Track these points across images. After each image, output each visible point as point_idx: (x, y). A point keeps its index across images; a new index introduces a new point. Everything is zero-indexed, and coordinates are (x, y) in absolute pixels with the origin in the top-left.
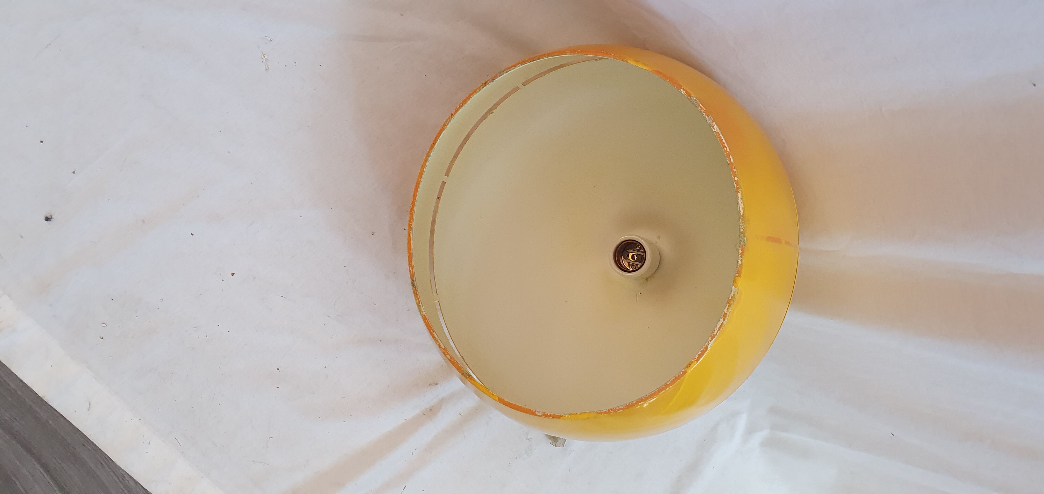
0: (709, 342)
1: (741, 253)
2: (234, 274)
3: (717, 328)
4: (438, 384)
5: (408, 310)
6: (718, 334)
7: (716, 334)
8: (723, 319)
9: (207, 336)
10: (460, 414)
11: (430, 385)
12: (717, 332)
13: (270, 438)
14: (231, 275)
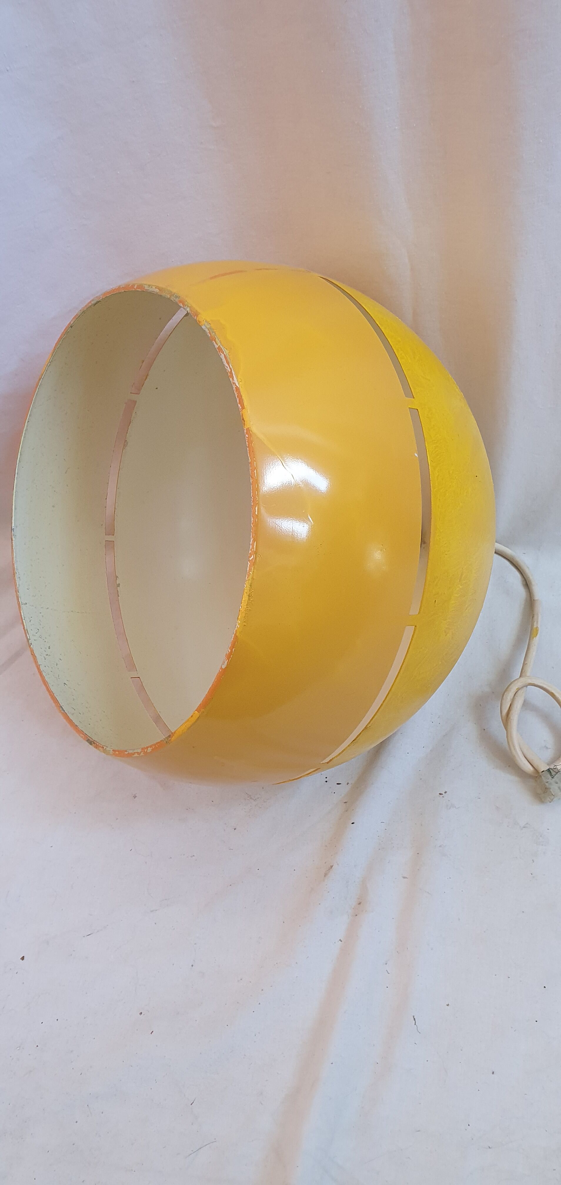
0: (233, 383)
1: (183, 304)
2: (24, 957)
3: (227, 365)
4: (332, 866)
5: (235, 829)
6: (231, 367)
7: (231, 369)
8: (221, 354)
9: (37, 1046)
10: (404, 878)
11: (326, 875)
12: (230, 367)
13: (191, 1104)
14: (21, 960)
